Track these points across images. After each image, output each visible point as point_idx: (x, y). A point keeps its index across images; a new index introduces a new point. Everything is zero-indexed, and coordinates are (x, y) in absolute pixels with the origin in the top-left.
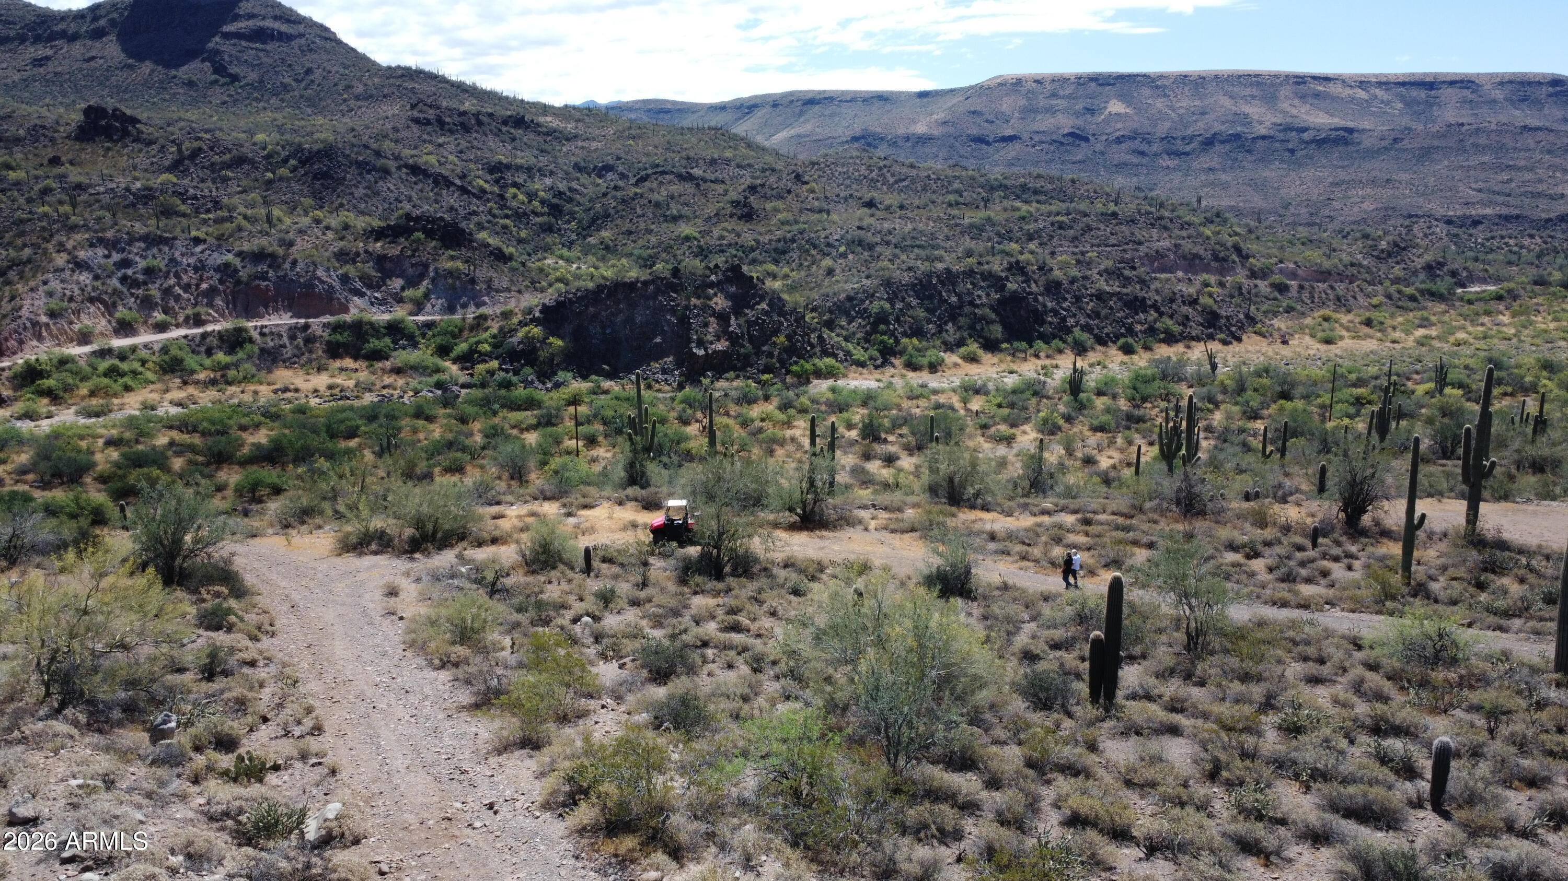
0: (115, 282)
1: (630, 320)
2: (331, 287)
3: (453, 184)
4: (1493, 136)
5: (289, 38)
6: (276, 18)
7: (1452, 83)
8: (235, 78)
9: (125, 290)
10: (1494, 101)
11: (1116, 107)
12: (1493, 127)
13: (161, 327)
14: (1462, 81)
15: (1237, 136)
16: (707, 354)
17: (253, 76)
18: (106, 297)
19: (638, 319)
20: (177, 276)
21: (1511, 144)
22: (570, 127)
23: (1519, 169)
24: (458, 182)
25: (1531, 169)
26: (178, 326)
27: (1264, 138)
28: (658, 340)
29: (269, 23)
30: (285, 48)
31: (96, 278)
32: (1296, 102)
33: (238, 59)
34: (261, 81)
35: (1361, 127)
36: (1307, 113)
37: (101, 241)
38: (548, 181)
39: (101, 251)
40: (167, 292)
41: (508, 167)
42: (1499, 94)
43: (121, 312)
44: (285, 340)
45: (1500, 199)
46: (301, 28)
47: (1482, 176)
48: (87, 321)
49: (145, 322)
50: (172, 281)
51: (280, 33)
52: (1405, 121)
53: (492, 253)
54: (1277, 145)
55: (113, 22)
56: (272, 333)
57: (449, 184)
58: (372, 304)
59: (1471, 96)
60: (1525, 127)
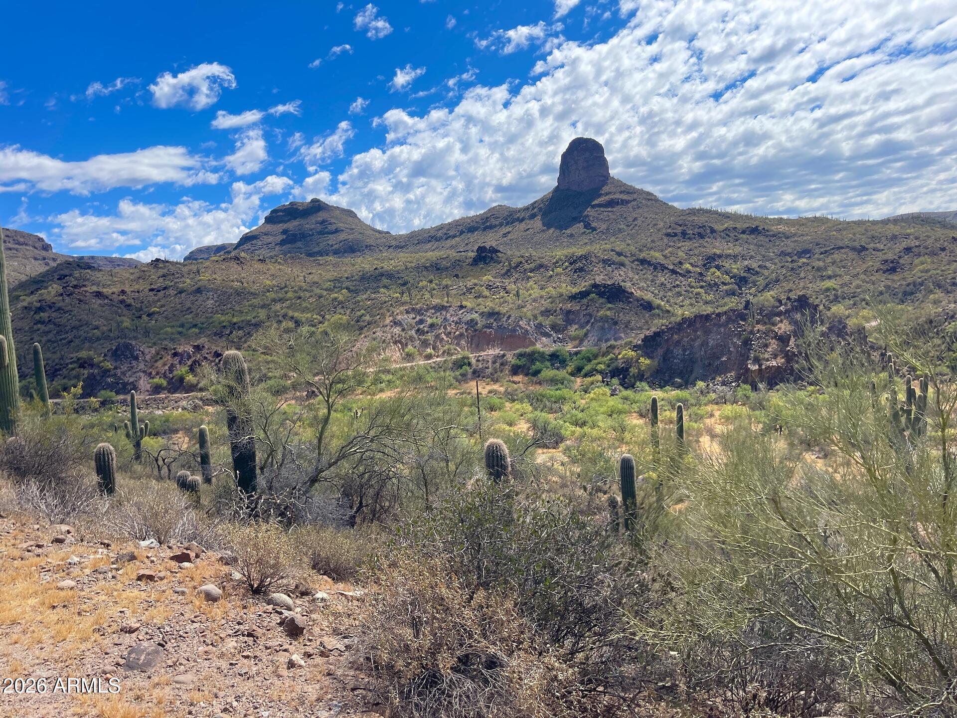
0: (413, 332)
1: (705, 344)
2: (527, 331)
3: (667, 268)
5: (628, 202)
6: (621, 192)
8: (594, 229)
9: (416, 336)
13: (429, 357)
16: (760, 370)
17: (604, 226)
18: (403, 340)
19: (711, 342)
20: (445, 328)
22: (793, 230)
24: (671, 267)
26: (437, 357)
28: (724, 359)
29: (617, 196)
30: (624, 208)
31: (403, 330)
33: (597, 219)
34: (608, 229)
37: (413, 309)
38: (746, 263)
39: (412, 315)
40: (437, 336)
41: (720, 256)
43: (410, 349)
44: (490, 364)
46: (635, 196)
48: (388, 353)
49: (421, 354)
50: (442, 330)
51: (622, 200)
53: (641, 305)
55: (540, 209)
56: (483, 360)
57: (664, 268)
58: (555, 342)
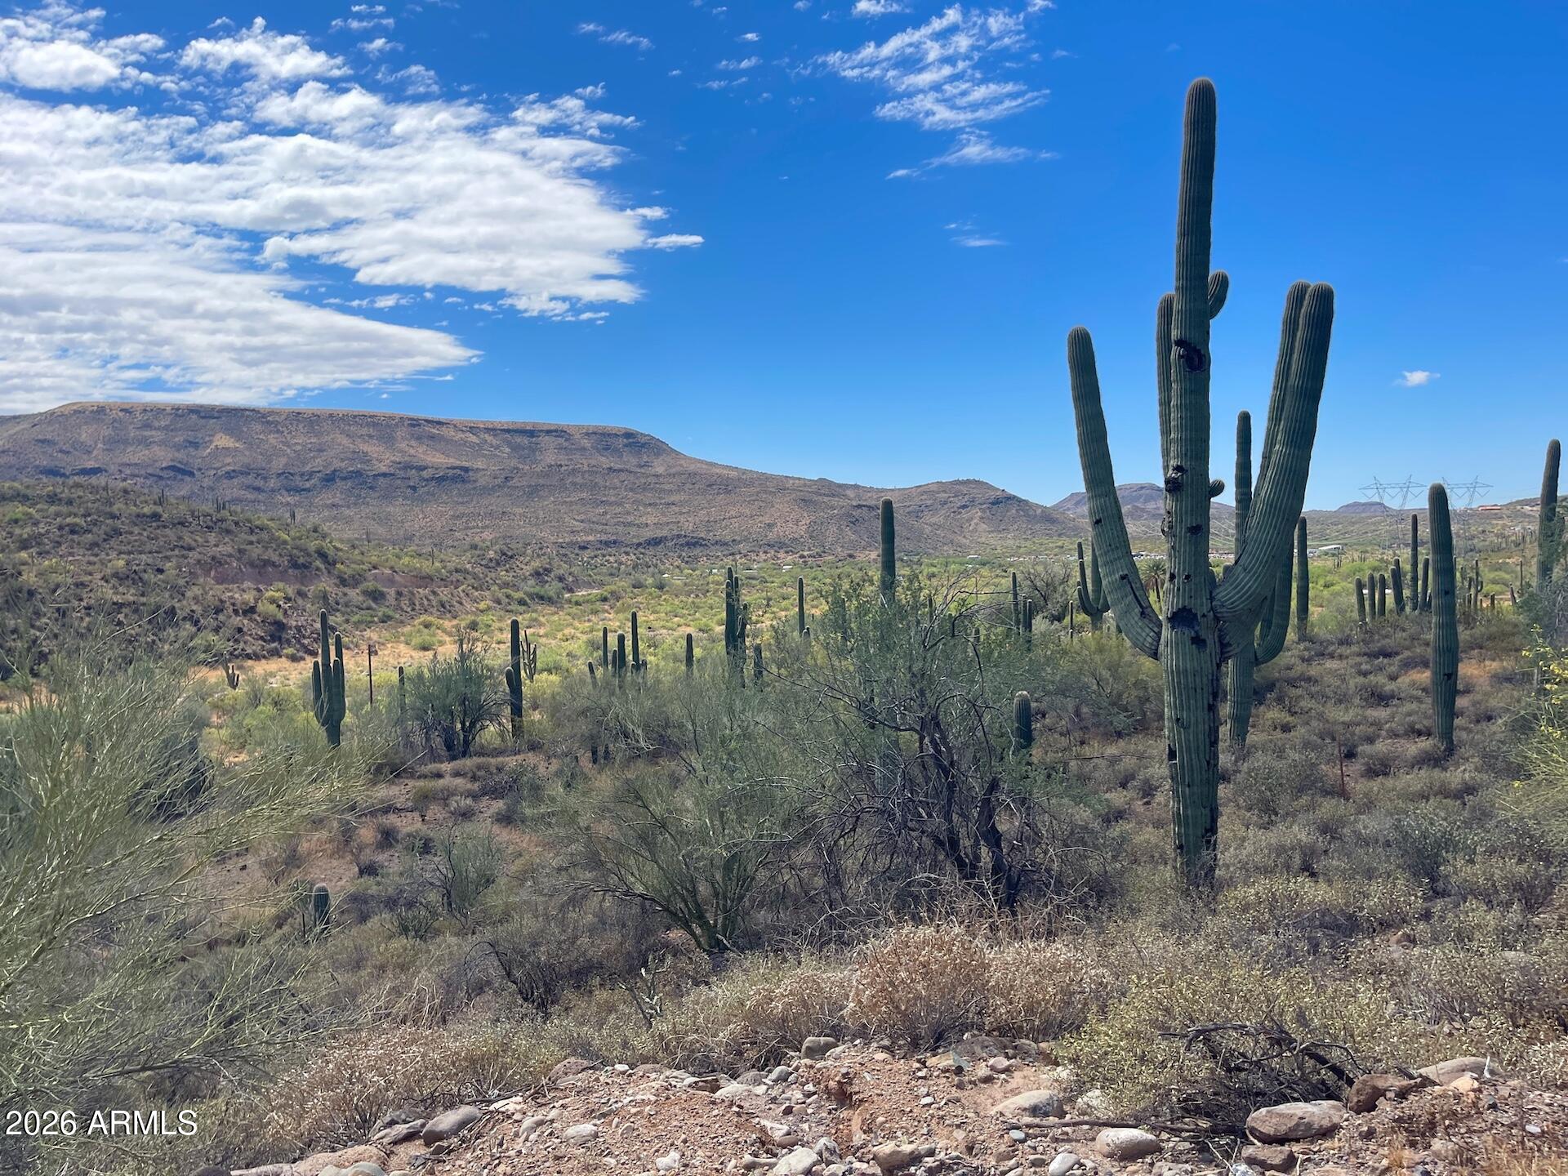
4: (587, 476)
7: (548, 432)
10: (584, 449)
11: (223, 441)
12: (586, 468)
14: (556, 431)
15: (359, 473)
21: (602, 483)
23: (611, 504)
25: (620, 504)
27: (384, 475)
32: (413, 443)
35: (475, 467)
36: (425, 453)
42: (586, 443)
45: (600, 528)
47: (583, 509)
52: (514, 463)
54: (399, 482)
59: (565, 444)
60: (610, 468)
